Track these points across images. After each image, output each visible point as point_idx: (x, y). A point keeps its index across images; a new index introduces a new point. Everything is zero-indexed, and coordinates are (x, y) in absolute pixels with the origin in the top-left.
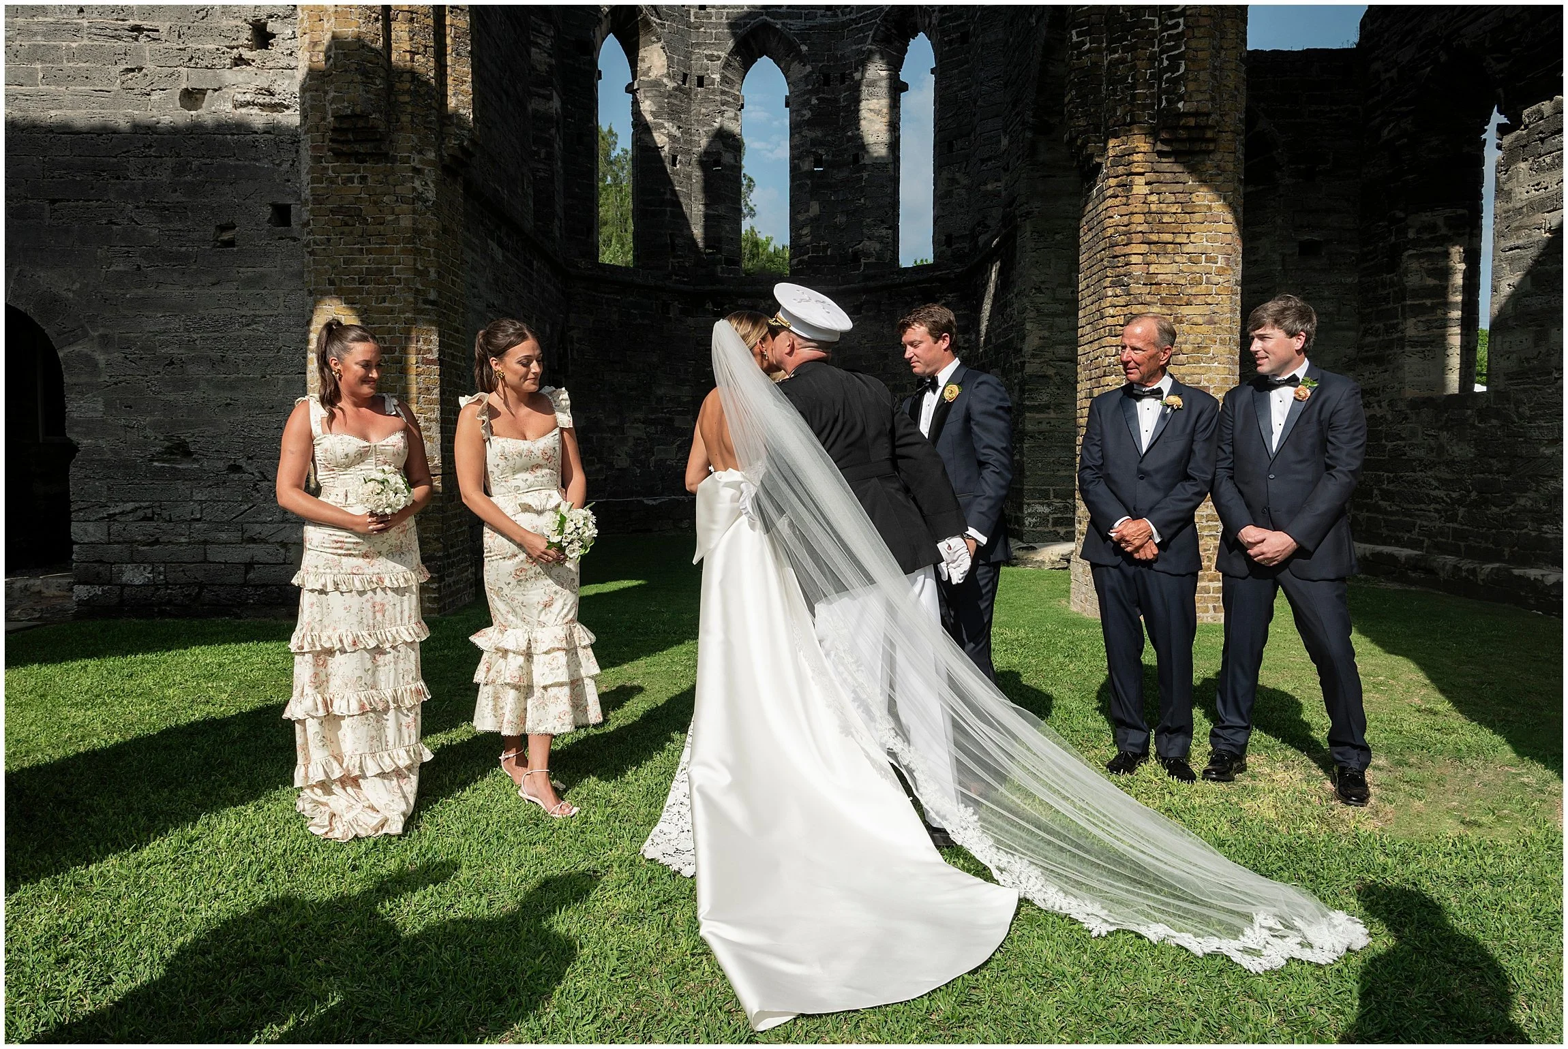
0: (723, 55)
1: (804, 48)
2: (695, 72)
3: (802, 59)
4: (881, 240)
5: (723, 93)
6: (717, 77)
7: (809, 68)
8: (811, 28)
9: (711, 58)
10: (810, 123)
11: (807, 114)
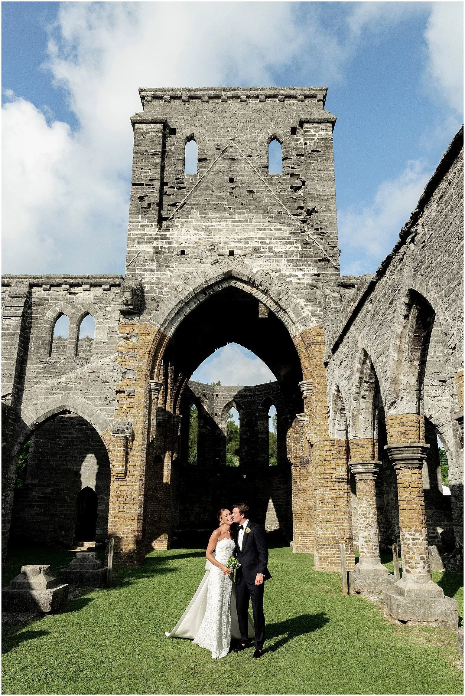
0: (222, 408)
1: (243, 406)
2: (215, 412)
3: (243, 409)
4: (264, 457)
5: (222, 417)
6: (220, 414)
7: (245, 411)
8: (245, 401)
9: (219, 409)
10: (245, 426)
11: (244, 423)
